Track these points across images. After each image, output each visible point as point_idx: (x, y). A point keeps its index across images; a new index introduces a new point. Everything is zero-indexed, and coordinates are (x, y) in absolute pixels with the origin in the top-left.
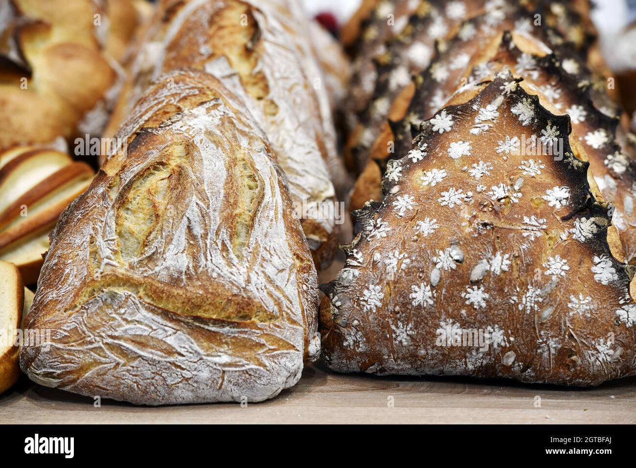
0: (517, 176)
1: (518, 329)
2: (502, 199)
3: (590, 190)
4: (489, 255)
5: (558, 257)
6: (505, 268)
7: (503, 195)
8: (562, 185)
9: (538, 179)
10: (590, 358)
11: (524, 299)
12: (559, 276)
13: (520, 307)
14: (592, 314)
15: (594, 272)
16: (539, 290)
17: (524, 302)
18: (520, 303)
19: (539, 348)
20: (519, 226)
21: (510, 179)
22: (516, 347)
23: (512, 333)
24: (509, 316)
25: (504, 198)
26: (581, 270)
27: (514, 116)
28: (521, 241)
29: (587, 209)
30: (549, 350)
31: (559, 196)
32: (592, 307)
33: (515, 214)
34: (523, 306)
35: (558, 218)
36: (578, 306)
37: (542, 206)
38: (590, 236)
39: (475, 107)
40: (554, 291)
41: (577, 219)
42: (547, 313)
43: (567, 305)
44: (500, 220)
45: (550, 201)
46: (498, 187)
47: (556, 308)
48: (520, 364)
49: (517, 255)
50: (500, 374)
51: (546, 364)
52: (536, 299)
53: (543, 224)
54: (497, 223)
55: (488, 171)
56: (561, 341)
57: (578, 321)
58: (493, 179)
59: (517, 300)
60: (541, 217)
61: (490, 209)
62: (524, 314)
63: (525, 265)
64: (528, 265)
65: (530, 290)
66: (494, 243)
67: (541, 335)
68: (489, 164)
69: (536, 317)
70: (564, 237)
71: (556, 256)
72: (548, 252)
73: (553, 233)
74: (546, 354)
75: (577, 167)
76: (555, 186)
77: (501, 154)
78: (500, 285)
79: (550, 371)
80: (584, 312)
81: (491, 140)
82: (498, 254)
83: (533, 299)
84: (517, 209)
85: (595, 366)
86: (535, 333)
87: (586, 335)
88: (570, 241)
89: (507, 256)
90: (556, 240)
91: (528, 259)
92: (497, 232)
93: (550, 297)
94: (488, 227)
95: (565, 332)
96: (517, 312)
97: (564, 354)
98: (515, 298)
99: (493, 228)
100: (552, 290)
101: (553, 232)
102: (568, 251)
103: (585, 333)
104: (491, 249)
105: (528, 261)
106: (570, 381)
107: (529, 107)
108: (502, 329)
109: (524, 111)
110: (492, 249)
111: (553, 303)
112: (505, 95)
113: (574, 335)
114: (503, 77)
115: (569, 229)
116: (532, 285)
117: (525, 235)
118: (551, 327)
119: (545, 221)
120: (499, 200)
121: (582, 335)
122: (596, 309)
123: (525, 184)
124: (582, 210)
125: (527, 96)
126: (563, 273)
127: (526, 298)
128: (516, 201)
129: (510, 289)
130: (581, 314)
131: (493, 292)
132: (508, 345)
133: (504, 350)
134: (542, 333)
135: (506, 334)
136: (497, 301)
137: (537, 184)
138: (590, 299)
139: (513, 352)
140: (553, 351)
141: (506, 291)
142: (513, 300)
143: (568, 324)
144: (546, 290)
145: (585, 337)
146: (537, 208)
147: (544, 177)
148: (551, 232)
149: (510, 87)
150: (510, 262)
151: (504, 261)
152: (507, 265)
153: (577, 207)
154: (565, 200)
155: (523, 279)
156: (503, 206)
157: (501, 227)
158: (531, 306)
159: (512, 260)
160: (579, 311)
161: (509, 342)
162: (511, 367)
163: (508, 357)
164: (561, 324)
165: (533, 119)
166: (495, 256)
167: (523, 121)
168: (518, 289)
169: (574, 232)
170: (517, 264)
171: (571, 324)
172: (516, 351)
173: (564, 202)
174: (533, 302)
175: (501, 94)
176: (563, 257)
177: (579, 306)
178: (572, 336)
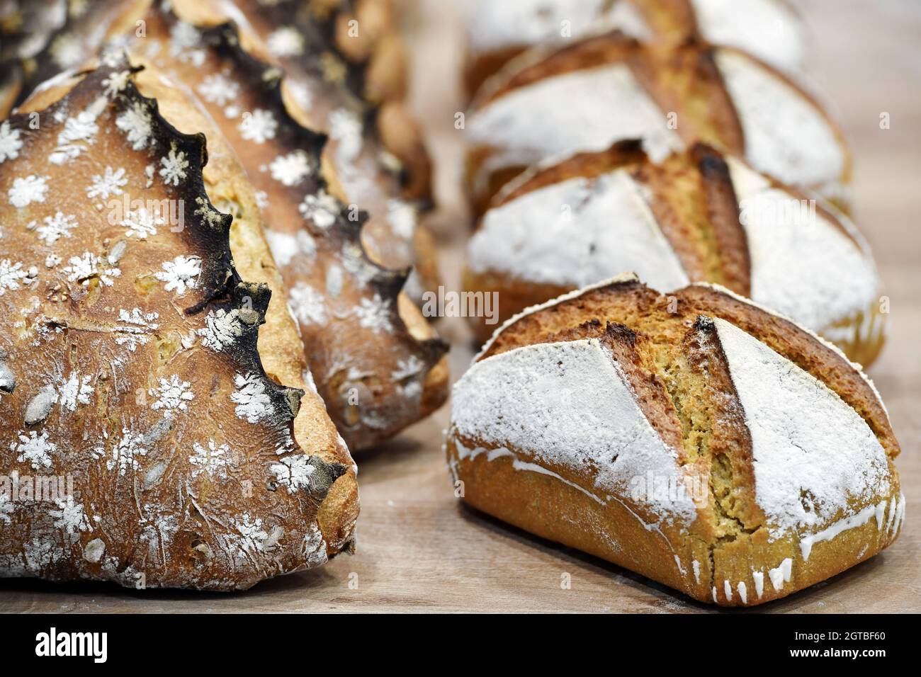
0: (116, 239)
1: (106, 502)
2: (85, 279)
3: (232, 263)
4: (58, 378)
5: (175, 379)
6: (84, 399)
7: (88, 272)
8: (189, 254)
9: (151, 244)
10: (227, 546)
11: (115, 451)
12: (176, 410)
13: (110, 466)
14: (229, 472)
15: (236, 401)
16: (141, 435)
17: (115, 457)
18: (109, 458)
19: (143, 532)
20: (111, 327)
21: (104, 245)
22: (105, 532)
23: (97, 509)
24: (90, 480)
25: (90, 278)
26: (214, 398)
27: (121, 133)
28: (113, 352)
29: (228, 296)
30: (159, 535)
31: (182, 273)
32: (229, 461)
33: (106, 305)
34: (114, 463)
35: (180, 310)
36: (206, 460)
37: (153, 292)
38: (231, 340)
39: (59, 117)
40: (167, 437)
41: (211, 312)
42: (154, 474)
43: (187, 459)
44: (80, 317)
45: (167, 282)
46: (82, 259)
47: (169, 465)
48: (114, 558)
49: (105, 376)
50: (85, 576)
51: (156, 559)
52: (136, 451)
53: (153, 321)
54: (75, 322)
55: (69, 229)
56: (177, 520)
57: (206, 486)
58: (73, 246)
59: (103, 453)
60: (151, 310)
61: (64, 298)
62: (116, 477)
63: (118, 393)
64: (123, 393)
65: (126, 436)
66: (66, 356)
67: (144, 512)
68: (72, 217)
69: (135, 481)
70: (188, 343)
71: (173, 377)
72: (158, 370)
73: (169, 337)
74: (154, 543)
75: (214, 222)
76: (178, 255)
77: (93, 201)
78: (75, 428)
79: (163, 568)
80: (217, 470)
81: (81, 173)
82: (73, 375)
83: (130, 451)
84: (111, 297)
85: (237, 560)
86: (135, 507)
87: (219, 509)
88: (197, 350)
89: (89, 378)
90: (174, 349)
91: (124, 384)
92: (72, 337)
93: (159, 447)
94: (58, 330)
95: (184, 506)
96: (105, 473)
97: (184, 542)
98: (100, 450)
99: (66, 331)
100: (163, 435)
101: (169, 335)
102: (194, 366)
103: (218, 506)
104: (61, 367)
105: (124, 387)
106: (200, 583)
107: (144, 118)
108: (80, 503)
109: (135, 125)
110: (63, 367)
111: (164, 457)
112: (110, 96)
113: (200, 510)
114: (112, 64)
115: (197, 329)
116: (129, 427)
117: (120, 341)
118: (160, 497)
119: (157, 316)
120: (80, 281)
121: (213, 509)
122: (236, 465)
123: (127, 253)
124: (218, 297)
125: (141, 99)
126: (183, 406)
127: (119, 449)
128: (109, 282)
129: (93, 434)
130: (211, 474)
131: (63, 441)
132: (91, 529)
133: (85, 537)
134: (146, 507)
135: (87, 511)
136: (71, 455)
137: (148, 251)
138: (227, 448)
139: (99, 540)
140: (165, 537)
141: (85, 439)
142: (97, 454)
143: (189, 492)
144: (153, 435)
145: (217, 512)
146: (144, 295)
147: (161, 239)
148: (166, 336)
149: (117, 82)
150: (93, 389)
151: (83, 386)
152: (87, 394)
153: (210, 291)
154: (192, 280)
155: (114, 417)
156: (86, 293)
157: (79, 328)
158: (127, 463)
159: (96, 386)
160: (207, 469)
161: (93, 523)
162: (99, 565)
163: (92, 548)
164: (177, 491)
165: (149, 140)
166: (68, 380)
167: (133, 142)
168: (106, 435)
169: (204, 334)
170: (105, 392)
171: (195, 491)
172: (104, 539)
173: (191, 283)
174: (131, 455)
175: (102, 94)
176: (184, 377)
177: (209, 460)
178: (196, 510)
